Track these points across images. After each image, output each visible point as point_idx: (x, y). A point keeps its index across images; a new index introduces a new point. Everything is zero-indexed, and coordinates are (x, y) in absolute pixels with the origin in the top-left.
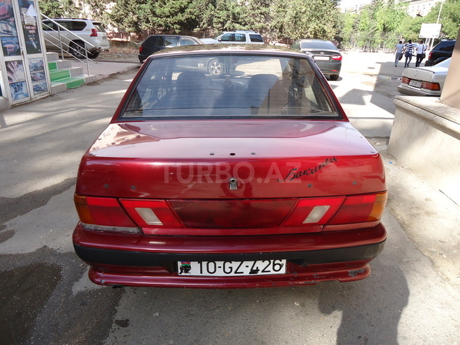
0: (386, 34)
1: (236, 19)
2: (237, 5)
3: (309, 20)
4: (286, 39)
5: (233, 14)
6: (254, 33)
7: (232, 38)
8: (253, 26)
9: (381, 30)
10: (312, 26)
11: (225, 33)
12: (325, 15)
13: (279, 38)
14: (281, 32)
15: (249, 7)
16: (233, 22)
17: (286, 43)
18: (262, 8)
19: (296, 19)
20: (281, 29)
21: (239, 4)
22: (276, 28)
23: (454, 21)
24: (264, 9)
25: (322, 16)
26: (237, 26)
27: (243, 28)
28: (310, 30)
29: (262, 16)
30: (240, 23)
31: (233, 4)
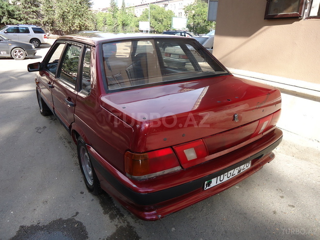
0: (125, 28)
1: (11, 15)
2: (10, 4)
3: (74, 18)
4: (57, 31)
5: (8, 11)
6: (35, 27)
7: (17, 31)
8: (28, 21)
9: (121, 25)
10: (77, 22)
11: (9, 26)
12: (84, 14)
13: (51, 30)
14: (53, 26)
15: (21, 6)
16: (9, 18)
17: (58, 34)
18: (33, 7)
19: (63, 17)
20: (53, 23)
21: (11, 3)
22: (48, 23)
23: (156, 20)
24: (35, 9)
25: (83, 15)
26: (14, 21)
27: (20, 23)
28: (76, 24)
29: (34, 14)
30: (16, 19)
31: (6, 3)
